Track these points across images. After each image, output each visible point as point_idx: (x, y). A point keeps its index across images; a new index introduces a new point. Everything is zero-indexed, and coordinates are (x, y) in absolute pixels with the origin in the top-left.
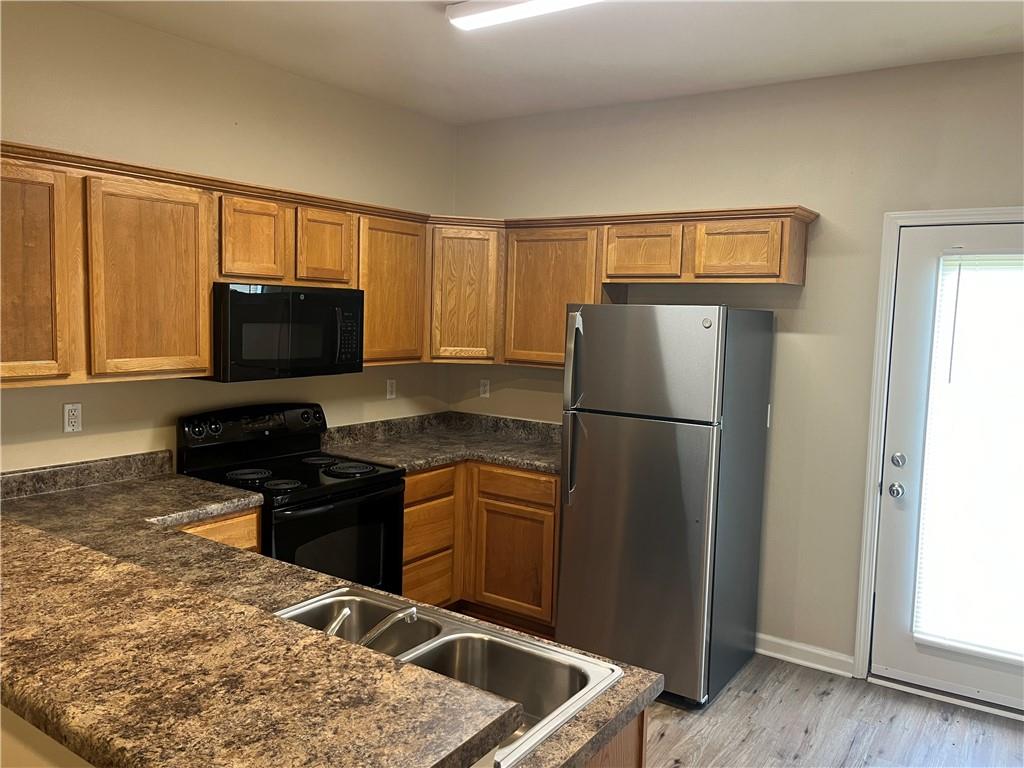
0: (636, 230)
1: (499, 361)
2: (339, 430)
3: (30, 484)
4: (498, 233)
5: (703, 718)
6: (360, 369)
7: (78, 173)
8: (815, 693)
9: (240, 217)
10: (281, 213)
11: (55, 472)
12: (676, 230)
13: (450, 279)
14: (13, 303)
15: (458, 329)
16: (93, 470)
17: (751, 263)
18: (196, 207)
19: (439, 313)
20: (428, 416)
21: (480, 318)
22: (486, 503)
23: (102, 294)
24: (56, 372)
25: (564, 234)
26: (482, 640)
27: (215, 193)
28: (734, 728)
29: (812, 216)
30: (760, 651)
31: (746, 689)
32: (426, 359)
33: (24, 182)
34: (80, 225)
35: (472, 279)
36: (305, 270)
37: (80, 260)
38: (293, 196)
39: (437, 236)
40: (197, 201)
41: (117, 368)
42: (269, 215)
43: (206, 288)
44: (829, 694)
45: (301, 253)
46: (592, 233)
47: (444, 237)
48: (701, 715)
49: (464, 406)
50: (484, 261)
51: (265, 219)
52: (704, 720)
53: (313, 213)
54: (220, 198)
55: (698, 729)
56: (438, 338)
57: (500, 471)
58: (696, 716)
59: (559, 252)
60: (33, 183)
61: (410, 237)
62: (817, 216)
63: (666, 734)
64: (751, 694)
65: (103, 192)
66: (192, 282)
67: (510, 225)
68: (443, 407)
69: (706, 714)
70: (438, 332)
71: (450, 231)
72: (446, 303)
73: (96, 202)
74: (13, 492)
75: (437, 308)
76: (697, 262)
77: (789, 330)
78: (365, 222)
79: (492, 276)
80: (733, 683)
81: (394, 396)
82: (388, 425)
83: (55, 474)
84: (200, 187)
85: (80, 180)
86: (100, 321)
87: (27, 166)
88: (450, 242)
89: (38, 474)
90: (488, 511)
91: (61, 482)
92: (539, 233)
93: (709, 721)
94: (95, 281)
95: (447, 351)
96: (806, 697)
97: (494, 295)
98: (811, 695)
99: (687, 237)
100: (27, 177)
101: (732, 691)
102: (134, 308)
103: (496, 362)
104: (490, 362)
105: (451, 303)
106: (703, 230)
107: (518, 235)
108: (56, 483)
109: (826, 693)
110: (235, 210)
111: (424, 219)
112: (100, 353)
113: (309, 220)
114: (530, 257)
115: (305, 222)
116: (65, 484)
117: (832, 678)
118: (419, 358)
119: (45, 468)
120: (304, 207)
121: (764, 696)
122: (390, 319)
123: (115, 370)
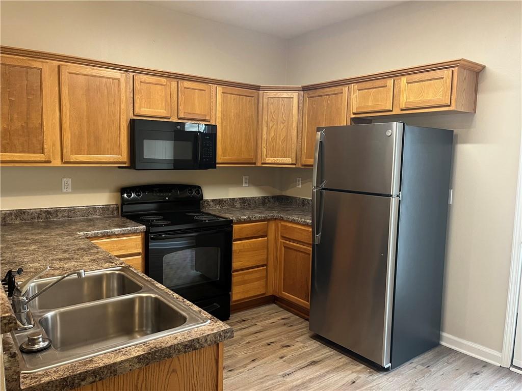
0: (369, 84)
1: (299, 166)
2: (213, 201)
3: (44, 215)
4: (299, 94)
5: (385, 376)
6: (215, 167)
7: (56, 63)
8: (468, 373)
9: (144, 86)
10: (168, 83)
11: (57, 210)
12: (390, 82)
13: (272, 120)
14: (22, 125)
15: (276, 147)
16: (77, 211)
17: (433, 98)
18: (119, 80)
19: (266, 139)
20: (268, 197)
21: (288, 142)
22: (284, 243)
23: (68, 123)
24: (44, 160)
25: (331, 91)
26: (151, 297)
27: (130, 73)
28: (403, 385)
29: (480, 68)
30: (443, 343)
31: (422, 365)
32: (259, 164)
33: (27, 67)
34: (57, 88)
35: (284, 120)
36: (183, 114)
37: (57, 105)
38: (175, 75)
39: (265, 97)
40: (119, 77)
41: (76, 159)
42: (161, 85)
43: (125, 122)
44: (478, 374)
45: (181, 105)
46: (345, 89)
47: (268, 98)
48: (385, 375)
49: (289, 193)
50: (291, 110)
51: (159, 87)
52: (386, 378)
53: (187, 84)
54: (133, 76)
55: (378, 383)
56: (265, 153)
57: (290, 225)
58: (381, 375)
59: (329, 102)
60: (31, 68)
61: (248, 97)
62: (484, 67)
63: (356, 382)
64: (424, 368)
65: (68, 72)
66: (117, 117)
67: (305, 89)
68: (277, 192)
69: (388, 375)
70: (265, 150)
71: (272, 94)
72: (269, 134)
73: (64, 77)
74: (35, 218)
75: (265, 136)
76: (401, 101)
77: (465, 142)
78: (219, 89)
79: (295, 119)
80: (416, 360)
81: (247, 185)
82: (243, 200)
83: (57, 211)
84: (121, 70)
85: (57, 67)
86: (67, 136)
87: (29, 60)
88: (272, 100)
89: (48, 211)
90: (285, 247)
91: (60, 215)
92: (319, 92)
93: (388, 379)
94: (64, 117)
95: (270, 160)
96: (461, 374)
97: (296, 128)
98: (466, 373)
99: (396, 86)
100: (28, 65)
101: (413, 364)
102: (86, 131)
103: (297, 166)
104: (294, 166)
105: (272, 134)
106: (405, 81)
107: (308, 94)
108: (57, 216)
109: (476, 374)
110: (141, 82)
111: (257, 88)
112: (67, 152)
113: (185, 88)
114: (314, 106)
115: (183, 89)
116: (62, 216)
117: (485, 365)
118: (255, 164)
119: (52, 208)
120: (182, 81)
121: (432, 370)
122: (236, 142)
123: (75, 160)
